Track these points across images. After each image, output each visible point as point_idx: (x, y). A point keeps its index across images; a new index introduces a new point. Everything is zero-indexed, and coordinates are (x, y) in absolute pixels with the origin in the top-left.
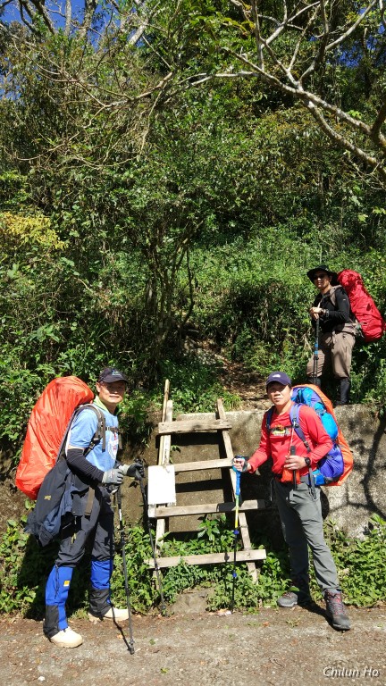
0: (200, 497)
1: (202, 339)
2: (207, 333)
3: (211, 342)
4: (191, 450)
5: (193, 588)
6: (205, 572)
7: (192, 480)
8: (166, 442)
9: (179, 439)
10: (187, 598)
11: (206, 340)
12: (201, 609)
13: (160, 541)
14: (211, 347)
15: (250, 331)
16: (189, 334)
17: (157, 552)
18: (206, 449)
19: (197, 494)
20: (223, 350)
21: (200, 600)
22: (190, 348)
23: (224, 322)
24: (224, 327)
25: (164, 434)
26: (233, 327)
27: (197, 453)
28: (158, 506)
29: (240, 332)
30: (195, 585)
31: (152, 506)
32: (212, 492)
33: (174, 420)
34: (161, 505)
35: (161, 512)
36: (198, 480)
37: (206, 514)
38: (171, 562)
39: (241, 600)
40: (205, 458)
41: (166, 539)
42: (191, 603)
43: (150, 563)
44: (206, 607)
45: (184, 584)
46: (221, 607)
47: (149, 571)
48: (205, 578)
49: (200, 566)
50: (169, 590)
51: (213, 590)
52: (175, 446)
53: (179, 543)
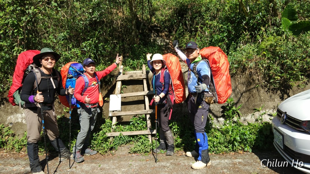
0: (134, 107)
1: (162, 32)
2: (164, 29)
3: (167, 33)
4: (130, 87)
5: (126, 144)
6: (131, 138)
7: (131, 100)
8: (119, 84)
9: (124, 82)
10: (122, 148)
11: (164, 32)
12: (126, 153)
13: (113, 126)
14: (166, 36)
15: (183, 27)
16: (155, 30)
17: (112, 130)
18: (138, 86)
19: (133, 106)
20: (171, 37)
21: (127, 149)
22: (154, 37)
23: (172, 23)
24: (172, 25)
25: (118, 81)
26: (176, 26)
27: (134, 89)
28: (113, 111)
29: (179, 28)
30: (126, 143)
31: (110, 111)
32: (140, 105)
33: (124, 74)
34: (115, 111)
35: (114, 114)
36: (134, 100)
37: (137, 115)
38: (117, 134)
39: (143, 150)
40: (137, 91)
41: (116, 125)
42: (123, 150)
43: (108, 134)
44: (129, 152)
45: (121, 143)
46: (135, 152)
47: (109, 137)
48: (131, 141)
49: (129, 136)
50: (115, 145)
51: (133, 146)
52: (124, 86)
53: (122, 126)
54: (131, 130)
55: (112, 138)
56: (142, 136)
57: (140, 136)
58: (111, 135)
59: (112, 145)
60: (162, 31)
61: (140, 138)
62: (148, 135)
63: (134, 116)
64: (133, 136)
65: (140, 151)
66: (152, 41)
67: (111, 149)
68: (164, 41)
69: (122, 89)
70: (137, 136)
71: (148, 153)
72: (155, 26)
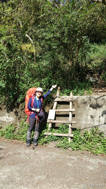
0: (64, 119)
3: (98, 74)
4: (62, 106)
6: (58, 138)
7: (62, 114)
8: (55, 104)
9: (59, 103)
10: (51, 143)
12: (53, 147)
13: (49, 128)
14: (97, 76)
17: (48, 131)
18: (67, 106)
20: (100, 77)
21: (54, 144)
22: (89, 76)
23: (102, 68)
24: (101, 70)
25: (55, 101)
27: (64, 107)
28: (50, 120)
30: (55, 141)
31: (48, 119)
32: (67, 117)
33: (59, 98)
36: (64, 114)
38: (50, 134)
39: (63, 146)
40: (66, 108)
41: (51, 128)
42: (52, 145)
43: (45, 134)
44: (55, 146)
45: (51, 140)
46: (58, 147)
47: (45, 135)
48: (58, 139)
49: (57, 136)
50: (47, 141)
51: (59, 143)
52: (59, 105)
53: (54, 130)
54: (59, 132)
55: (47, 136)
56: (65, 138)
57: (63, 137)
58: (47, 134)
59: (46, 140)
60: (95, 73)
61: (64, 138)
62: (68, 137)
63: (63, 124)
64: (59, 137)
65: (62, 147)
66: (87, 79)
67: (46, 142)
68: (95, 79)
69: (57, 107)
70: (62, 137)
71: (66, 149)
72: (91, 70)
